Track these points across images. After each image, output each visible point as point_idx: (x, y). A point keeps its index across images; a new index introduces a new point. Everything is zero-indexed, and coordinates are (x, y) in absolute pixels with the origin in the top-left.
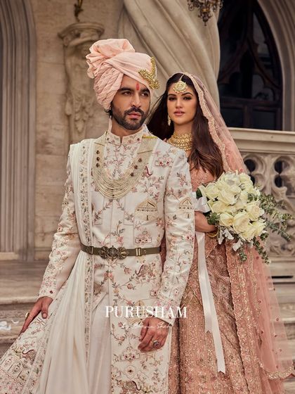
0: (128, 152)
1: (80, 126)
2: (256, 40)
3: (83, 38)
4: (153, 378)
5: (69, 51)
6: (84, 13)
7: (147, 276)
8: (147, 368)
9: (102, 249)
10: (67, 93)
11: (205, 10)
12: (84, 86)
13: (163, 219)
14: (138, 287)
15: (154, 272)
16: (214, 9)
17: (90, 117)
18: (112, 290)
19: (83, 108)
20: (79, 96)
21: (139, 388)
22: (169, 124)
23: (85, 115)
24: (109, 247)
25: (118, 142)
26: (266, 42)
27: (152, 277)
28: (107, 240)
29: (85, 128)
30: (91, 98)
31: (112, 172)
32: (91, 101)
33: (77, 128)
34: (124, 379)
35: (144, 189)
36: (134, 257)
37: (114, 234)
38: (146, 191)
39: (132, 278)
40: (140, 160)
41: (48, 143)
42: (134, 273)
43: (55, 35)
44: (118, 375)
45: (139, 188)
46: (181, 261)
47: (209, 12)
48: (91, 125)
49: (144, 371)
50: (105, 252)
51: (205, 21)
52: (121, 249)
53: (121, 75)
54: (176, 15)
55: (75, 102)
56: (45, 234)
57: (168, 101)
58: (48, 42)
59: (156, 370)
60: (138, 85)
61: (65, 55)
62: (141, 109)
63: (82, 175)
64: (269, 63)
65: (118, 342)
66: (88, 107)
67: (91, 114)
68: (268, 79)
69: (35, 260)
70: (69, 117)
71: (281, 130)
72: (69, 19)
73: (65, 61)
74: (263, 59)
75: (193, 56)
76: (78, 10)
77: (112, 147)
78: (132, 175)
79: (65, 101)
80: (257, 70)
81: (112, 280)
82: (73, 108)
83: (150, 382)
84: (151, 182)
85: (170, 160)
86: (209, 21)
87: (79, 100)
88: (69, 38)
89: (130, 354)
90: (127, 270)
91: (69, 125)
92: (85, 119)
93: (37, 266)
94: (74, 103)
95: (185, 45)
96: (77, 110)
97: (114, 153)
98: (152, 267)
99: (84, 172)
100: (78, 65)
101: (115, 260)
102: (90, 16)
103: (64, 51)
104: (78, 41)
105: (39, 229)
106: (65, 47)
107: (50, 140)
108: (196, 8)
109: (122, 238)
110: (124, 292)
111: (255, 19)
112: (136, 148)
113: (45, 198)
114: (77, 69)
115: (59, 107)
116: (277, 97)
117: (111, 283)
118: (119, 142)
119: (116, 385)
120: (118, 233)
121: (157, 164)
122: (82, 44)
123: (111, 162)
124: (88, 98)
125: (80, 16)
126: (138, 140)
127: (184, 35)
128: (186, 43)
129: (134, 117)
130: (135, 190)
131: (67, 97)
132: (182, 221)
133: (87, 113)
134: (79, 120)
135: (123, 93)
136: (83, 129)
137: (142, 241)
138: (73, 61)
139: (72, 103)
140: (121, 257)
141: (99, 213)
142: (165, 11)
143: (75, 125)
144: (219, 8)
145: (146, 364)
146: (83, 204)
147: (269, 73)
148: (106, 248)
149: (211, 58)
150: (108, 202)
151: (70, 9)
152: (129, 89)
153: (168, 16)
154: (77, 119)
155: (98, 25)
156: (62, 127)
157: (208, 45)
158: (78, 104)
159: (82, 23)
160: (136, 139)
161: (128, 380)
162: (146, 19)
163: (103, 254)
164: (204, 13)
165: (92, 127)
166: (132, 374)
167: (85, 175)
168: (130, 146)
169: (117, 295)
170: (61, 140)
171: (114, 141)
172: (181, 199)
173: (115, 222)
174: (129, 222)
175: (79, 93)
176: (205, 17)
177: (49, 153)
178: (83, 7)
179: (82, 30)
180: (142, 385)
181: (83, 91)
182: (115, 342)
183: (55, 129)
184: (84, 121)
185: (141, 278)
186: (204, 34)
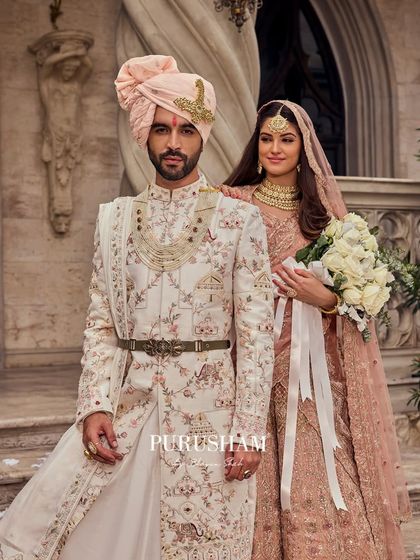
0: (181, 210)
1: (64, 177)
2: (306, 50)
3: (64, 53)
4: (220, 520)
5: (44, 71)
6: (64, 16)
7: (210, 380)
8: (213, 506)
9: (147, 342)
10: (44, 132)
11: (238, 10)
12: (68, 121)
13: (231, 302)
14: (198, 394)
15: (220, 375)
16: (250, 9)
17: (77, 164)
18: (162, 398)
19: (67, 151)
20: (61, 134)
21: (200, 533)
22: (260, 172)
23: (70, 160)
24: (158, 338)
25: (166, 197)
26: (319, 52)
27: (218, 381)
28: (156, 331)
29: (71, 180)
30: (77, 136)
31: (159, 237)
32: (78, 141)
33: (59, 180)
34: (180, 520)
35: (206, 258)
36: (193, 353)
37: (166, 321)
38: (209, 261)
39: (191, 382)
40: (200, 221)
41: (19, 202)
42: (193, 375)
43: (23, 49)
44: (170, 514)
45: (199, 257)
46: (262, 360)
47: (244, 13)
48: (80, 174)
49: (207, 510)
50: (153, 347)
51: (239, 26)
52: (174, 343)
53: (153, 106)
54: (197, 17)
55: (55, 142)
56: (19, 330)
57: (261, 142)
58: (14, 60)
59: (224, 510)
60: (174, 119)
61: (38, 78)
62: (183, 151)
63: (114, 245)
64: (325, 81)
65: (170, 469)
66: (75, 149)
67: (79, 159)
68: (324, 103)
69: (5, 368)
70: (47, 164)
71: (345, 175)
72: (44, 27)
73: (39, 85)
74: (317, 75)
75: (224, 76)
76: (55, 13)
77: (158, 205)
78: (191, 240)
79: (42, 143)
80: (309, 92)
81: (163, 385)
82: (52, 153)
83: (215, 526)
84: (215, 248)
85: (240, 219)
86: (243, 27)
87: (62, 140)
88: (45, 53)
89: (188, 487)
90: (183, 371)
91: (48, 176)
92: (70, 167)
93: (9, 376)
94: (54, 145)
95: (211, 60)
96: (59, 154)
97: (161, 213)
98: (217, 367)
99: (117, 242)
100: (57, 90)
101: (166, 358)
102: (73, 22)
103: (38, 71)
104: (57, 57)
105: (10, 324)
106: (39, 66)
107: (22, 198)
108: (225, 8)
109: (176, 327)
110: (178, 401)
111: (302, 19)
112: (192, 205)
113: (18, 279)
114: (57, 96)
115: (32, 151)
116: (338, 129)
117: (161, 389)
118: (168, 197)
119: (167, 528)
120: (171, 320)
121: (222, 225)
122: (63, 61)
123: (158, 224)
124: (73, 137)
125: (59, 22)
126: (194, 193)
127: (209, 46)
128: (213, 57)
129: (172, 162)
130: (193, 260)
131: (43, 137)
132: (259, 303)
133: (73, 158)
134: (62, 168)
135: (157, 131)
136: (68, 180)
137: (205, 331)
138: (51, 86)
139: (51, 145)
140: (175, 354)
141: (142, 293)
142: (182, 14)
143: (57, 176)
144: (256, 8)
145: (210, 500)
146: (116, 286)
147: (325, 95)
148: (153, 341)
149: (248, 76)
150: (154, 277)
151: (44, 12)
152: (164, 125)
153: (186, 19)
154: (59, 166)
155: (83, 34)
156: (38, 179)
157: (243, 59)
158: (59, 146)
159: (62, 31)
160: (191, 192)
161: (184, 522)
162: (155, 24)
163: (150, 349)
164: (238, 15)
165: (81, 178)
166: (191, 513)
167: (118, 246)
168: (183, 202)
169: (170, 406)
170: (37, 197)
171: (160, 196)
172: (258, 273)
173: (166, 306)
174: (186, 305)
175: (61, 129)
176: (238, 20)
177: (21, 216)
178: (62, 9)
179: (62, 41)
180: (204, 529)
181: (66, 127)
182: (166, 470)
183: (28, 182)
184: (70, 170)
185: (203, 382)
186: (238, 44)
